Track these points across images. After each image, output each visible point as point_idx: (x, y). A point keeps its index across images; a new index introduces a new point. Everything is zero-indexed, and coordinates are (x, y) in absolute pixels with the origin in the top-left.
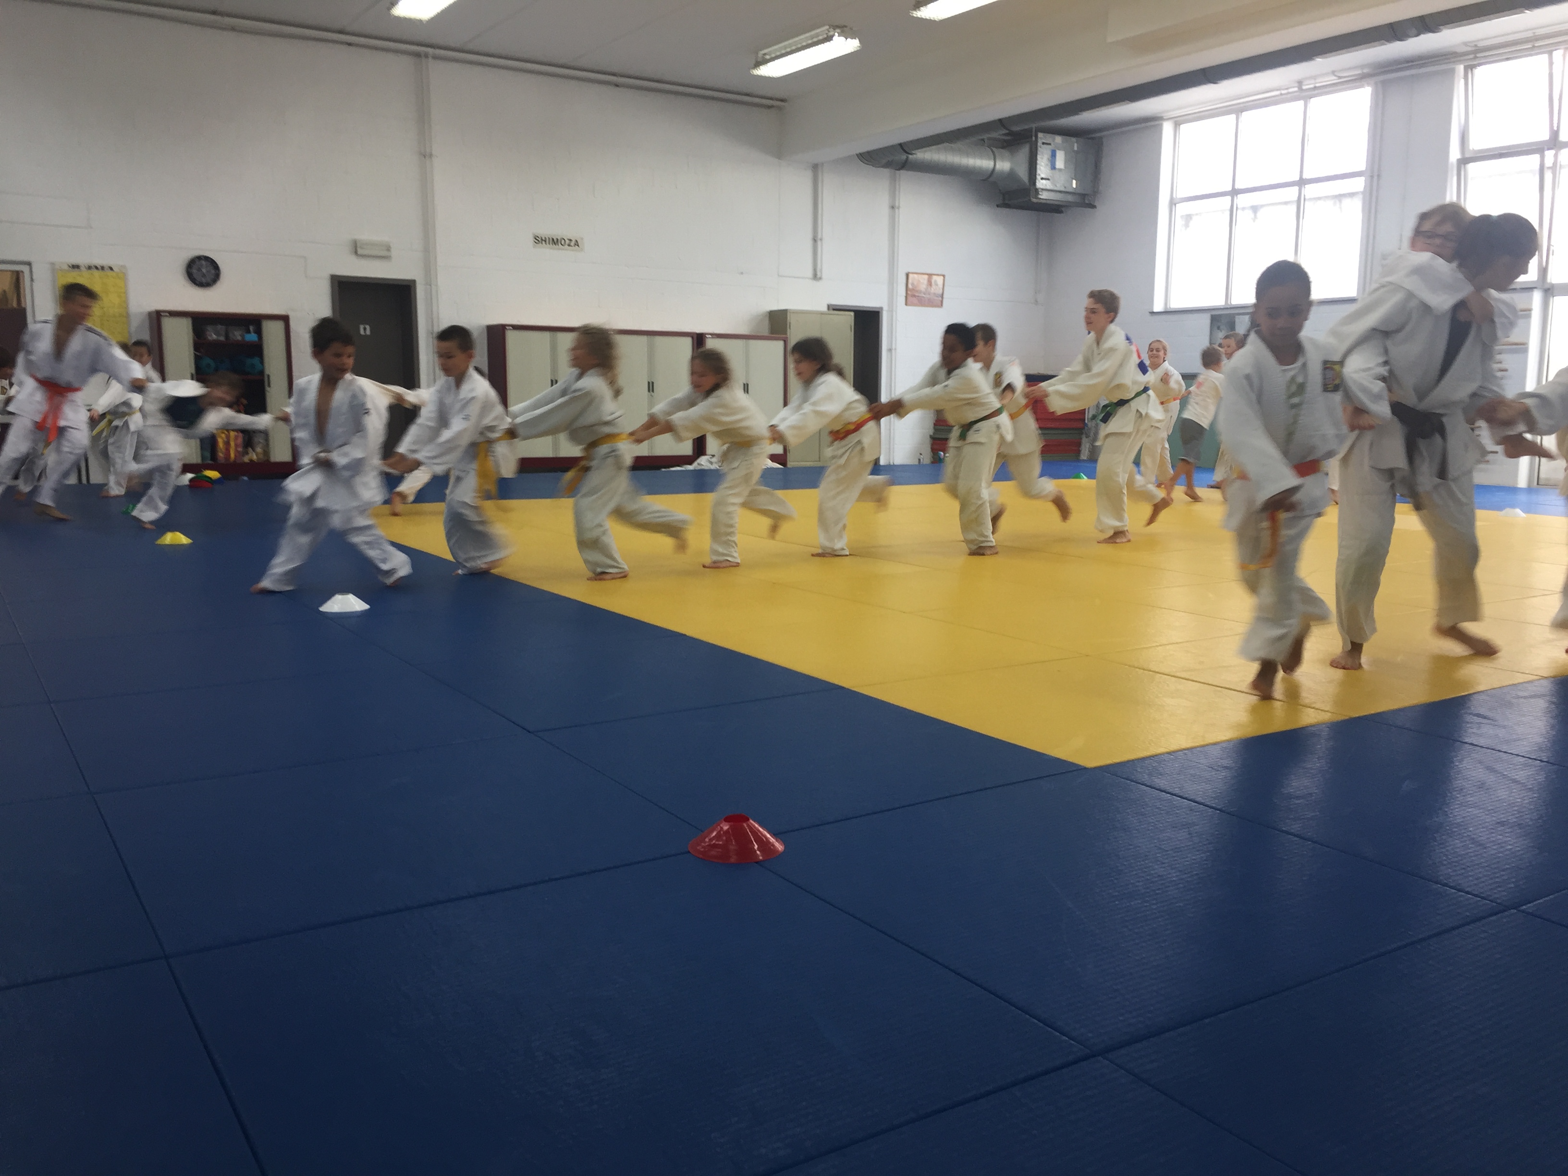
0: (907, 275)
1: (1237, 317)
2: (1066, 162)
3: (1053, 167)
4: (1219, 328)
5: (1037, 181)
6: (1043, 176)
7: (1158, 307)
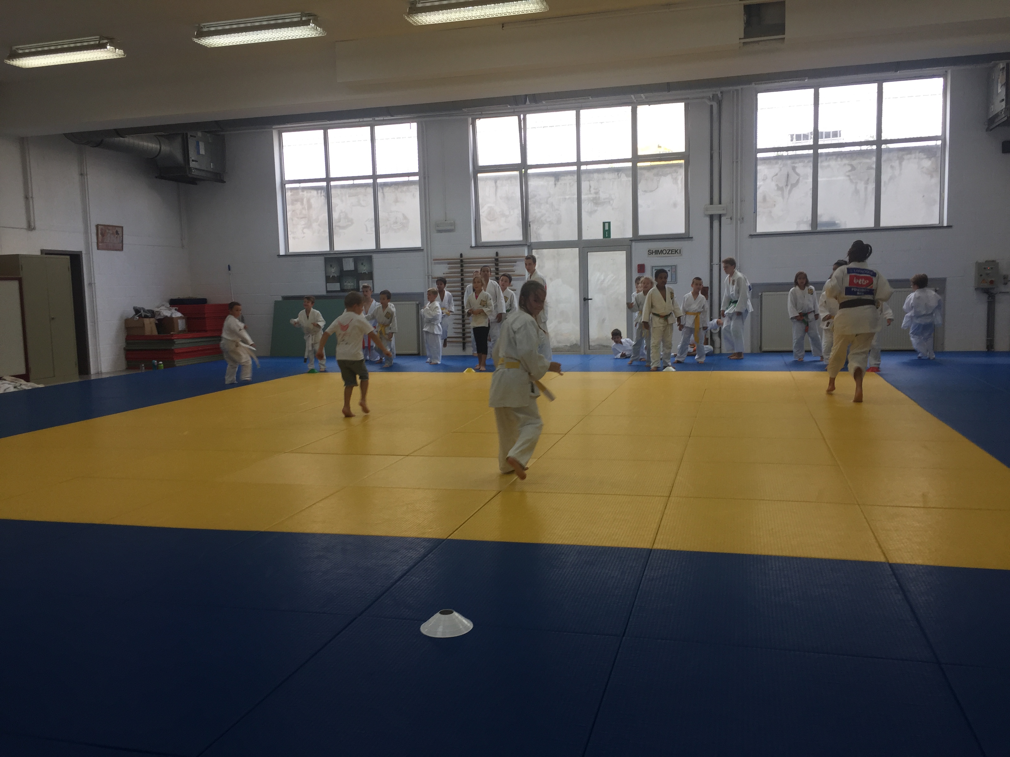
0: (97, 226)
1: (343, 259)
2: (206, 150)
3: (198, 153)
4: (331, 266)
5: (190, 163)
6: (193, 158)
7: (282, 252)
